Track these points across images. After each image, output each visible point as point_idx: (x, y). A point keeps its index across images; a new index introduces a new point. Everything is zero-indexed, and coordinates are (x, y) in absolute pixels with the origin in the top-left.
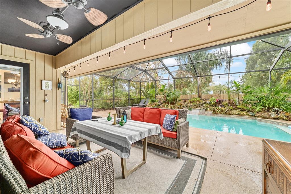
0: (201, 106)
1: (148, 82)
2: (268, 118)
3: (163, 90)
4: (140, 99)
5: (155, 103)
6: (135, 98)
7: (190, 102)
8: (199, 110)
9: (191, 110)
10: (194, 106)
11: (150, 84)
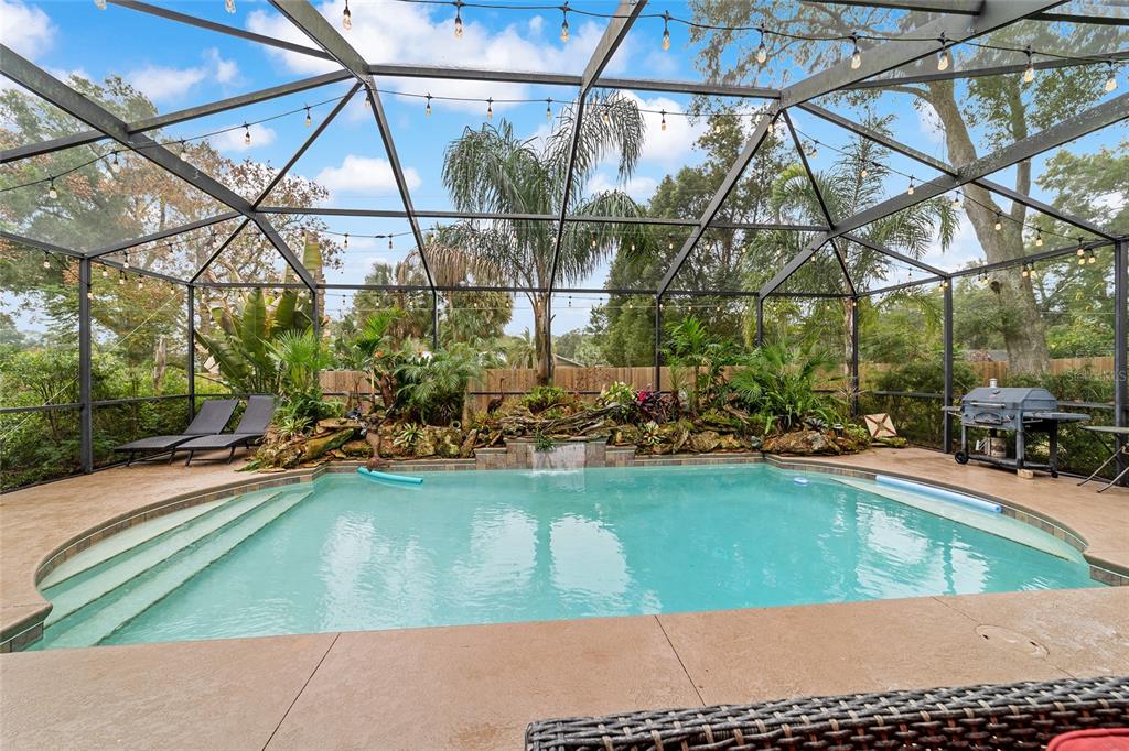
0: (588, 425)
1: (259, 294)
2: (802, 454)
3: (376, 342)
4: (192, 397)
5: (332, 423)
6: (143, 391)
7: (530, 406)
8: (583, 445)
9: (545, 448)
10: (559, 429)
11: (271, 304)
